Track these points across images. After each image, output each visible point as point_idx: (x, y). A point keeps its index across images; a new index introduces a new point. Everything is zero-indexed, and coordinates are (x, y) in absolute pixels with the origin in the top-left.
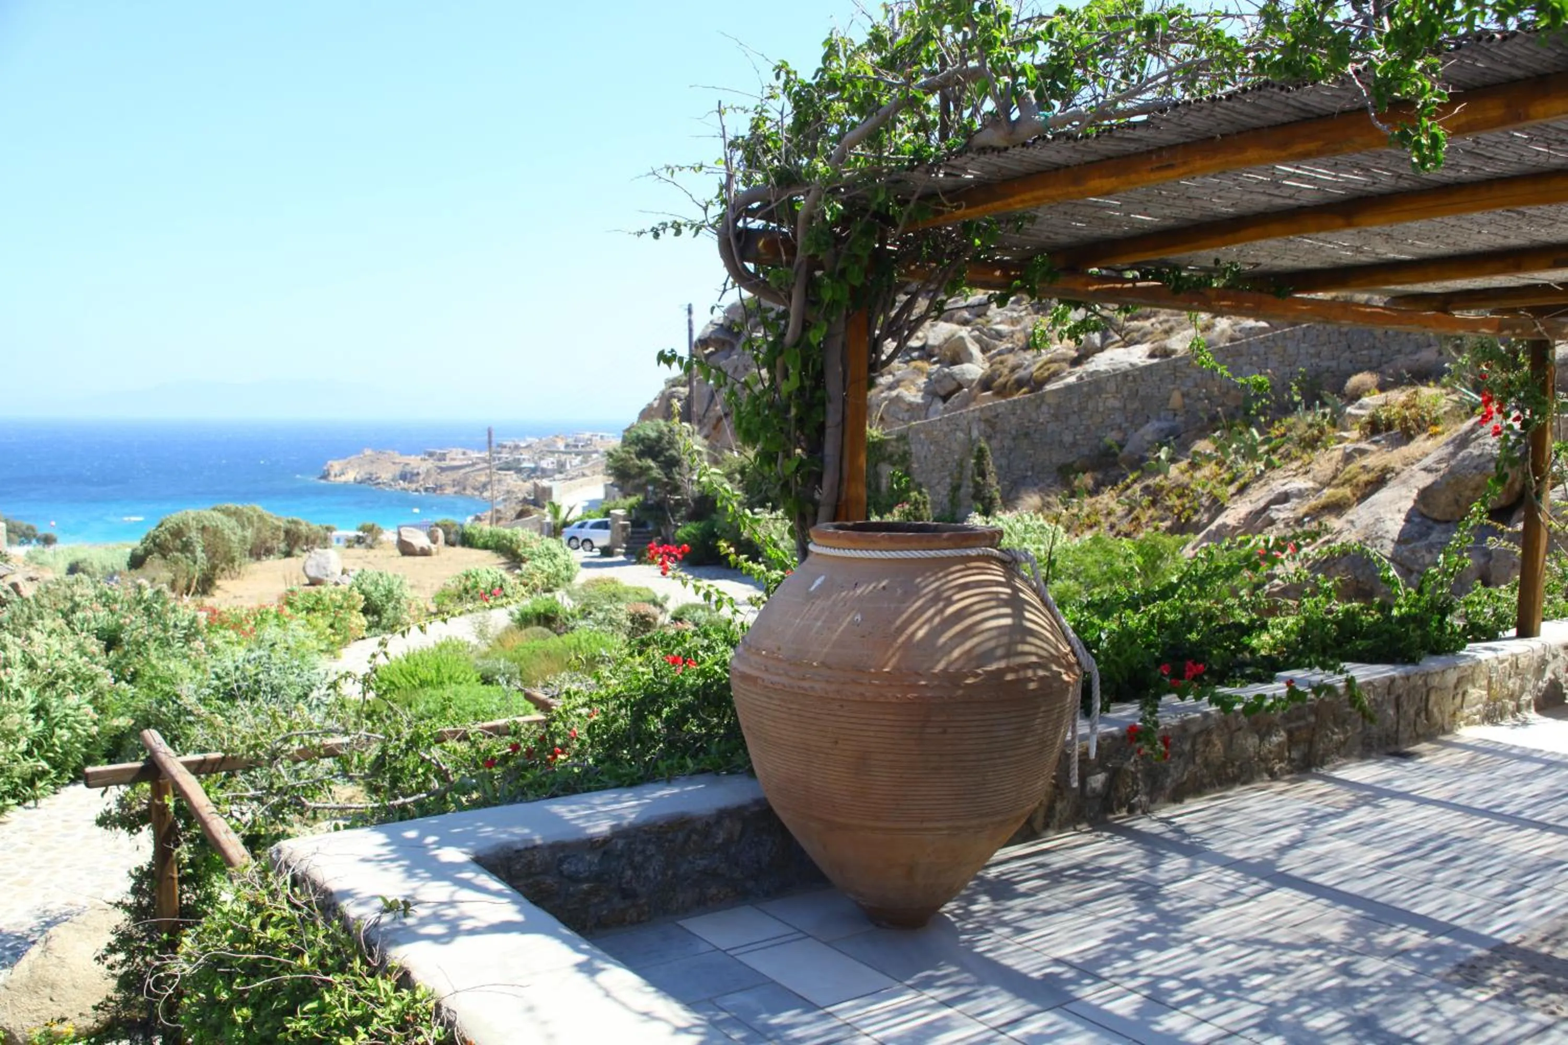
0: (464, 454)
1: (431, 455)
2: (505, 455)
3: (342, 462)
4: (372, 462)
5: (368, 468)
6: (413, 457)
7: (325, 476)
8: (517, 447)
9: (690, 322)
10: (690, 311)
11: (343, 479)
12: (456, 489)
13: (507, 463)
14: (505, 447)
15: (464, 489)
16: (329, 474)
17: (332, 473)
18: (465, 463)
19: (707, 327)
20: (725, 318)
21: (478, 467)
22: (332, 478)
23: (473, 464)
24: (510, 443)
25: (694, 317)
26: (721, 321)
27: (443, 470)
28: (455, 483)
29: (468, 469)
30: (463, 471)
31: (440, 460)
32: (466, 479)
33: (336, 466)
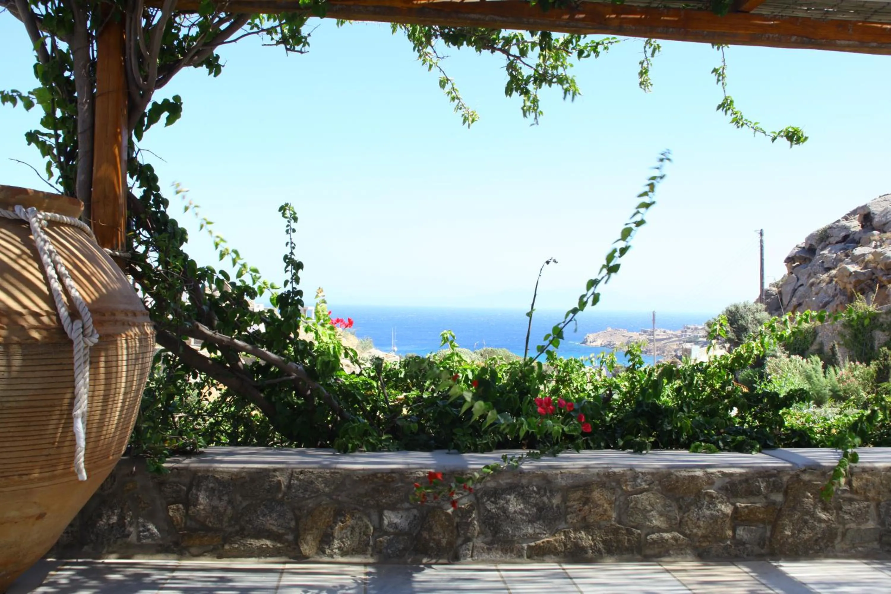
0: (664, 332)
1: (645, 332)
2: (689, 333)
3: (595, 334)
4: (611, 335)
5: (609, 339)
6: (635, 333)
7: (585, 342)
8: (696, 329)
9: (761, 241)
10: (761, 234)
11: (594, 344)
12: (659, 352)
13: (690, 338)
14: (689, 328)
15: (663, 352)
16: (587, 341)
17: (589, 341)
18: (665, 337)
19: (794, 249)
20: (806, 243)
21: (673, 340)
22: (588, 343)
23: (670, 338)
24: (692, 327)
25: (764, 238)
26: (803, 245)
27: (651, 341)
28: (658, 349)
29: (666, 341)
30: (663, 342)
31: (650, 335)
32: (665, 347)
33: (591, 337)
